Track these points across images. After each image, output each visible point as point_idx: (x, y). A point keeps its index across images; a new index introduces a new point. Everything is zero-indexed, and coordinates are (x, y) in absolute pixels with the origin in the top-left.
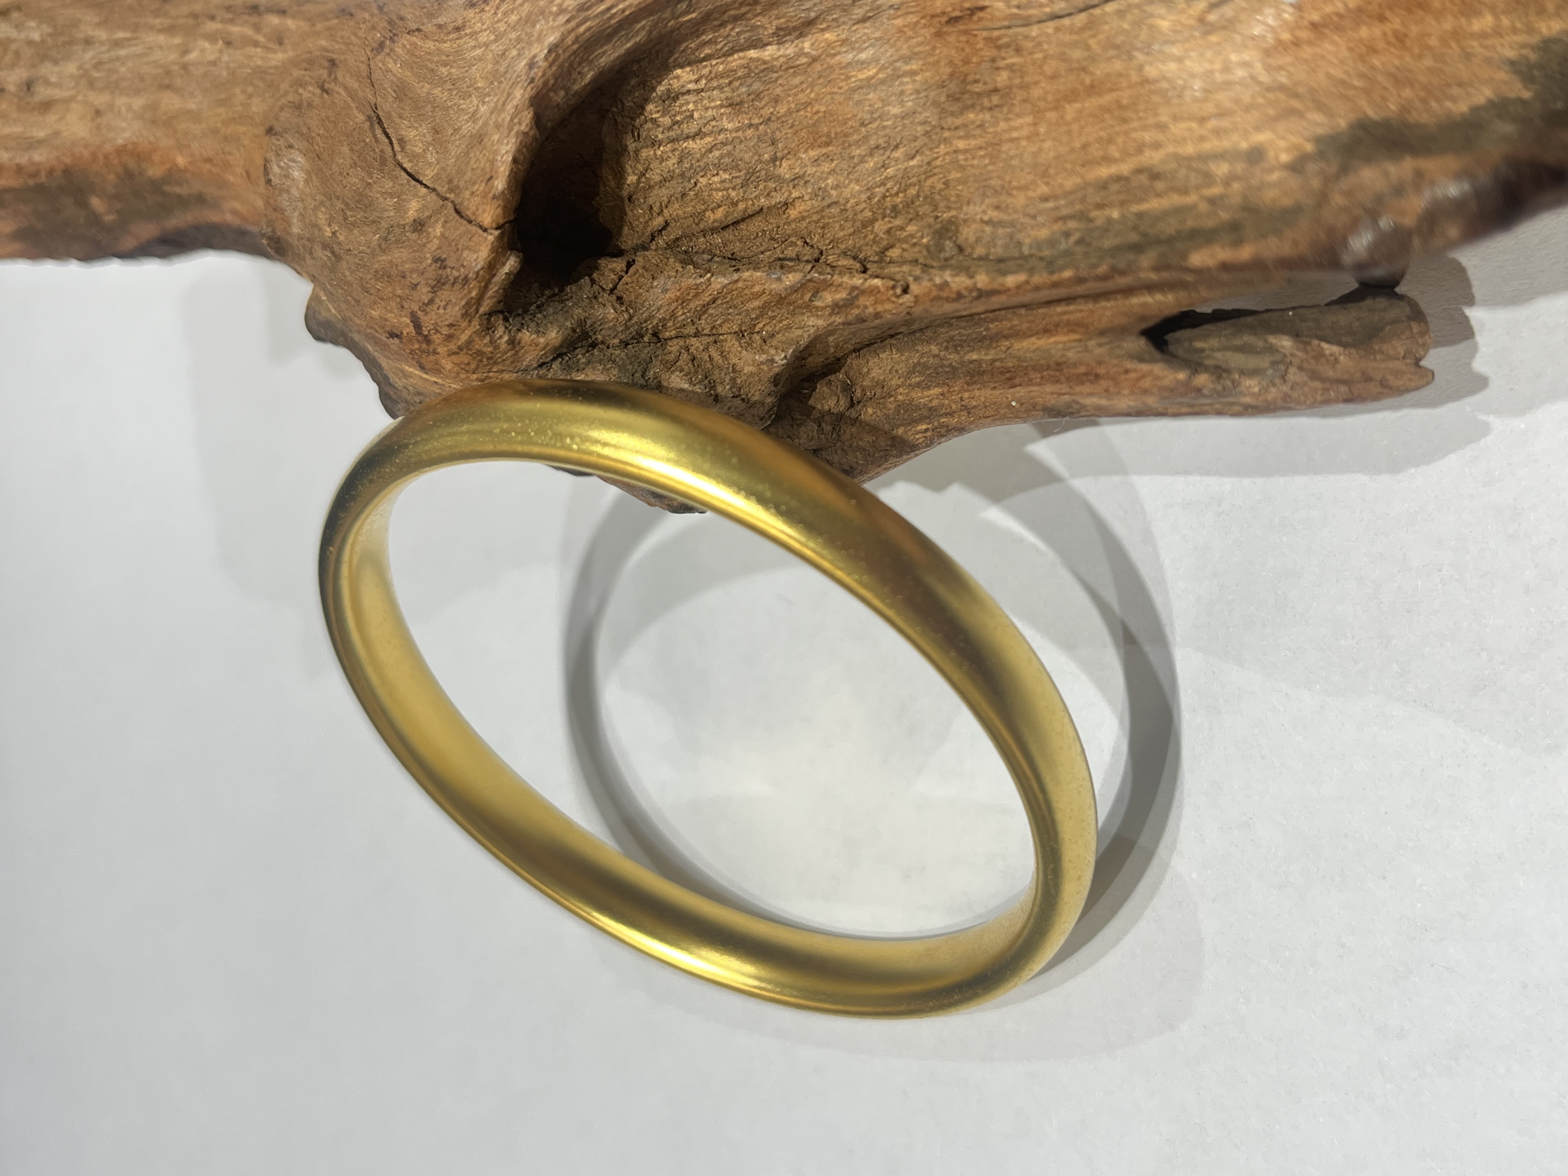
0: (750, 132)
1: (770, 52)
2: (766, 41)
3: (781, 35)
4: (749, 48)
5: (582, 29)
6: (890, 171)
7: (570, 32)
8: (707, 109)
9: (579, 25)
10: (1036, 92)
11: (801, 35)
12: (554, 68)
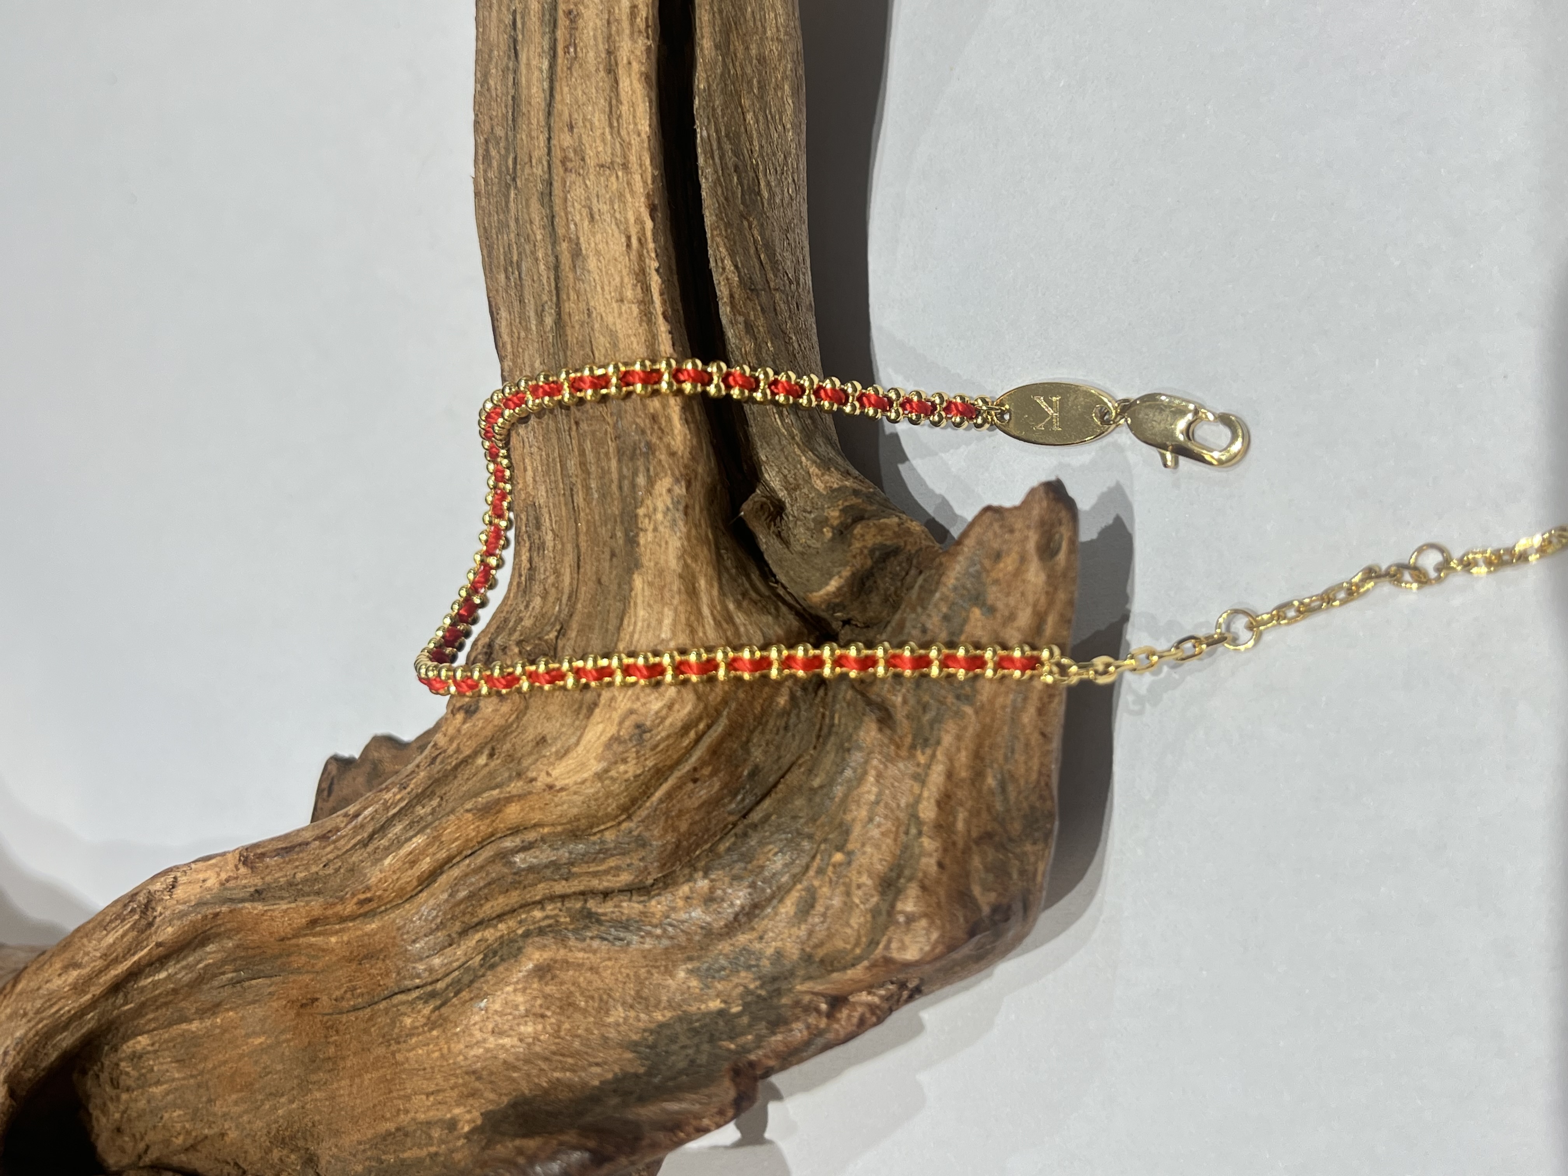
0: (192, 1081)
1: (194, 1026)
2: (191, 1017)
3: (202, 1013)
4: (181, 1022)
5: (40, 1026)
7: (31, 1029)
8: (162, 1064)
9: (38, 1023)
10: (349, 1063)
11: (214, 1014)
12: (22, 1054)
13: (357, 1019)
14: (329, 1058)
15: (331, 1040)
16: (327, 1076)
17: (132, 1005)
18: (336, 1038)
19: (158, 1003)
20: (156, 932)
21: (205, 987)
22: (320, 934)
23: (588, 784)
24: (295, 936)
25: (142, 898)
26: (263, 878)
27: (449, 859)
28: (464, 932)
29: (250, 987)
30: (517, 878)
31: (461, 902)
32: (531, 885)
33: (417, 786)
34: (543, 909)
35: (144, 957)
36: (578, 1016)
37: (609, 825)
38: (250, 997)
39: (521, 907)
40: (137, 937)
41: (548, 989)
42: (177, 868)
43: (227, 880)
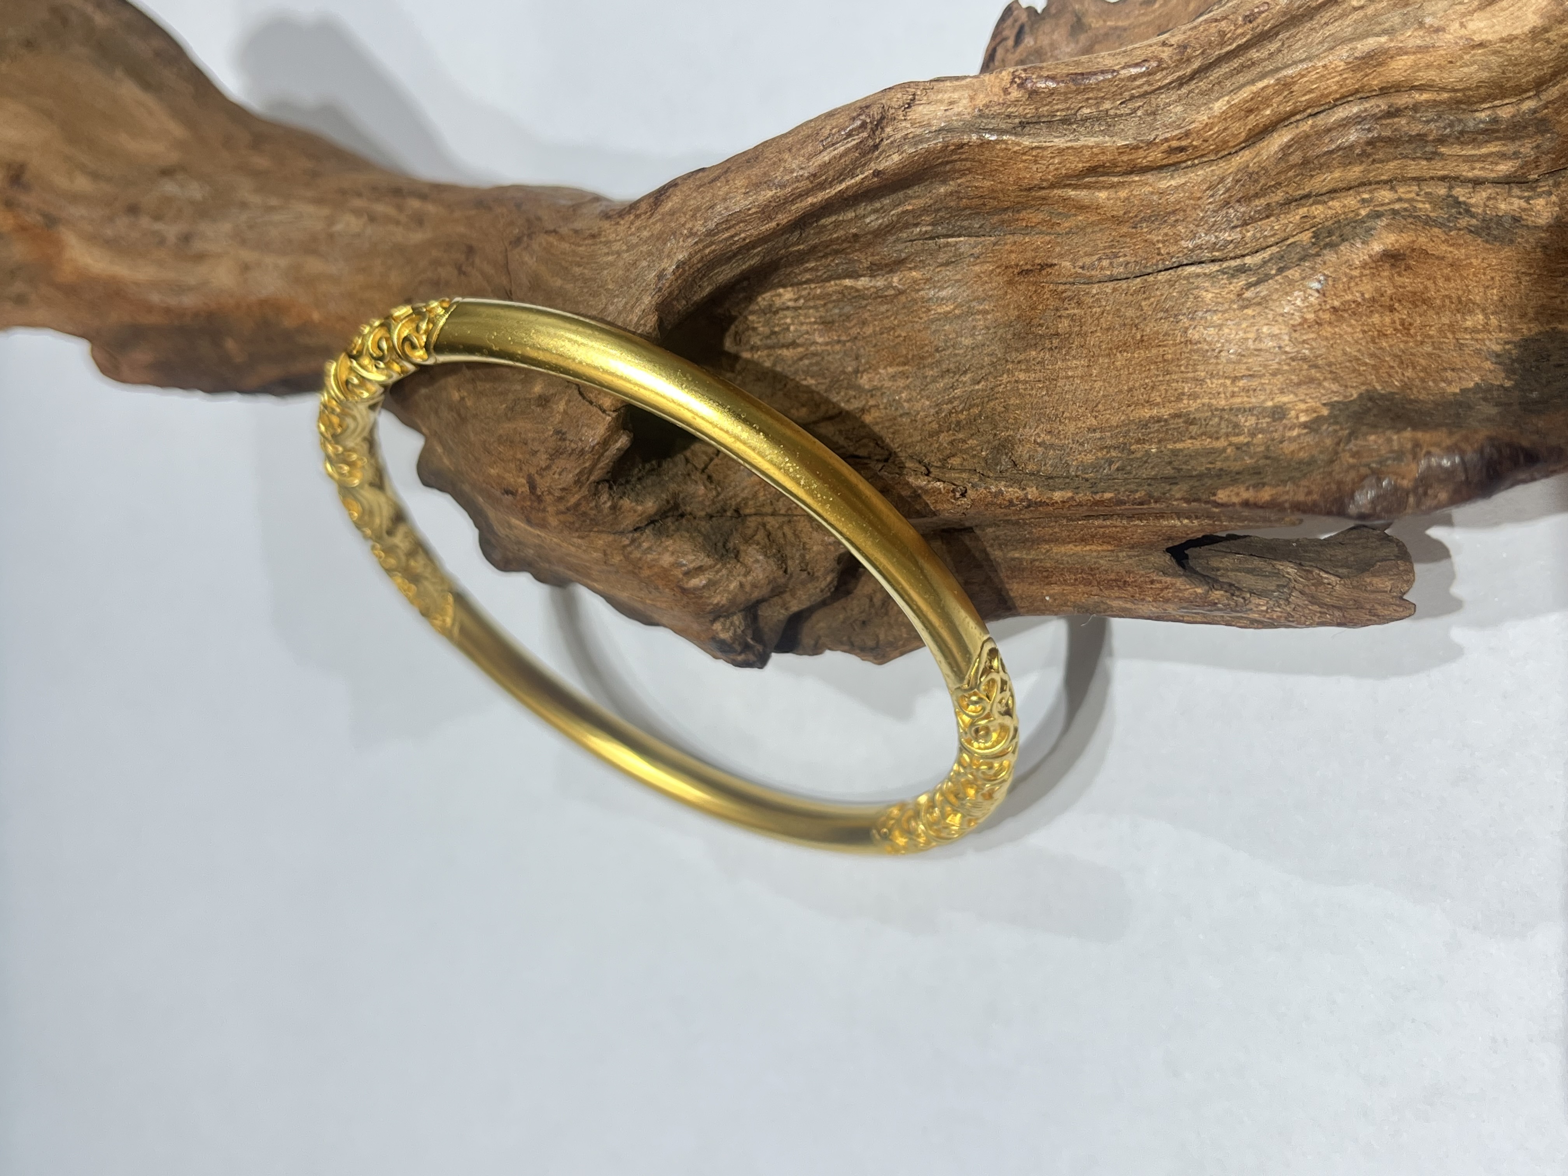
0: (837, 347)
1: (863, 282)
2: (860, 272)
3: (873, 270)
4: (845, 277)
5: (707, 251)
6: (958, 392)
7: (696, 253)
8: (802, 324)
9: (705, 247)
10: (1092, 341)
11: (891, 271)
12: (679, 282)
13: (1114, 290)
14: (1056, 334)
15: (1064, 313)
16: (1047, 355)
17: (802, 247)
18: (1075, 311)
19: (828, 250)
20: (877, 158)
21: (891, 239)
22: (1088, 187)
23: (1516, 43)
24: (1052, 186)
25: (875, 111)
26: (1037, 109)
27: (1293, 114)
28: (1288, 203)
30: (1369, 149)
31: (1292, 167)
32: (1382, 161)
33: (1266, 21)
34: (1392, 188)
35: (852, 186)
37: (1507, 101)
38: (942, 257)
39: (1363, 184)
40: (857, 159)
42: (917, 83)
43: (987, 106)
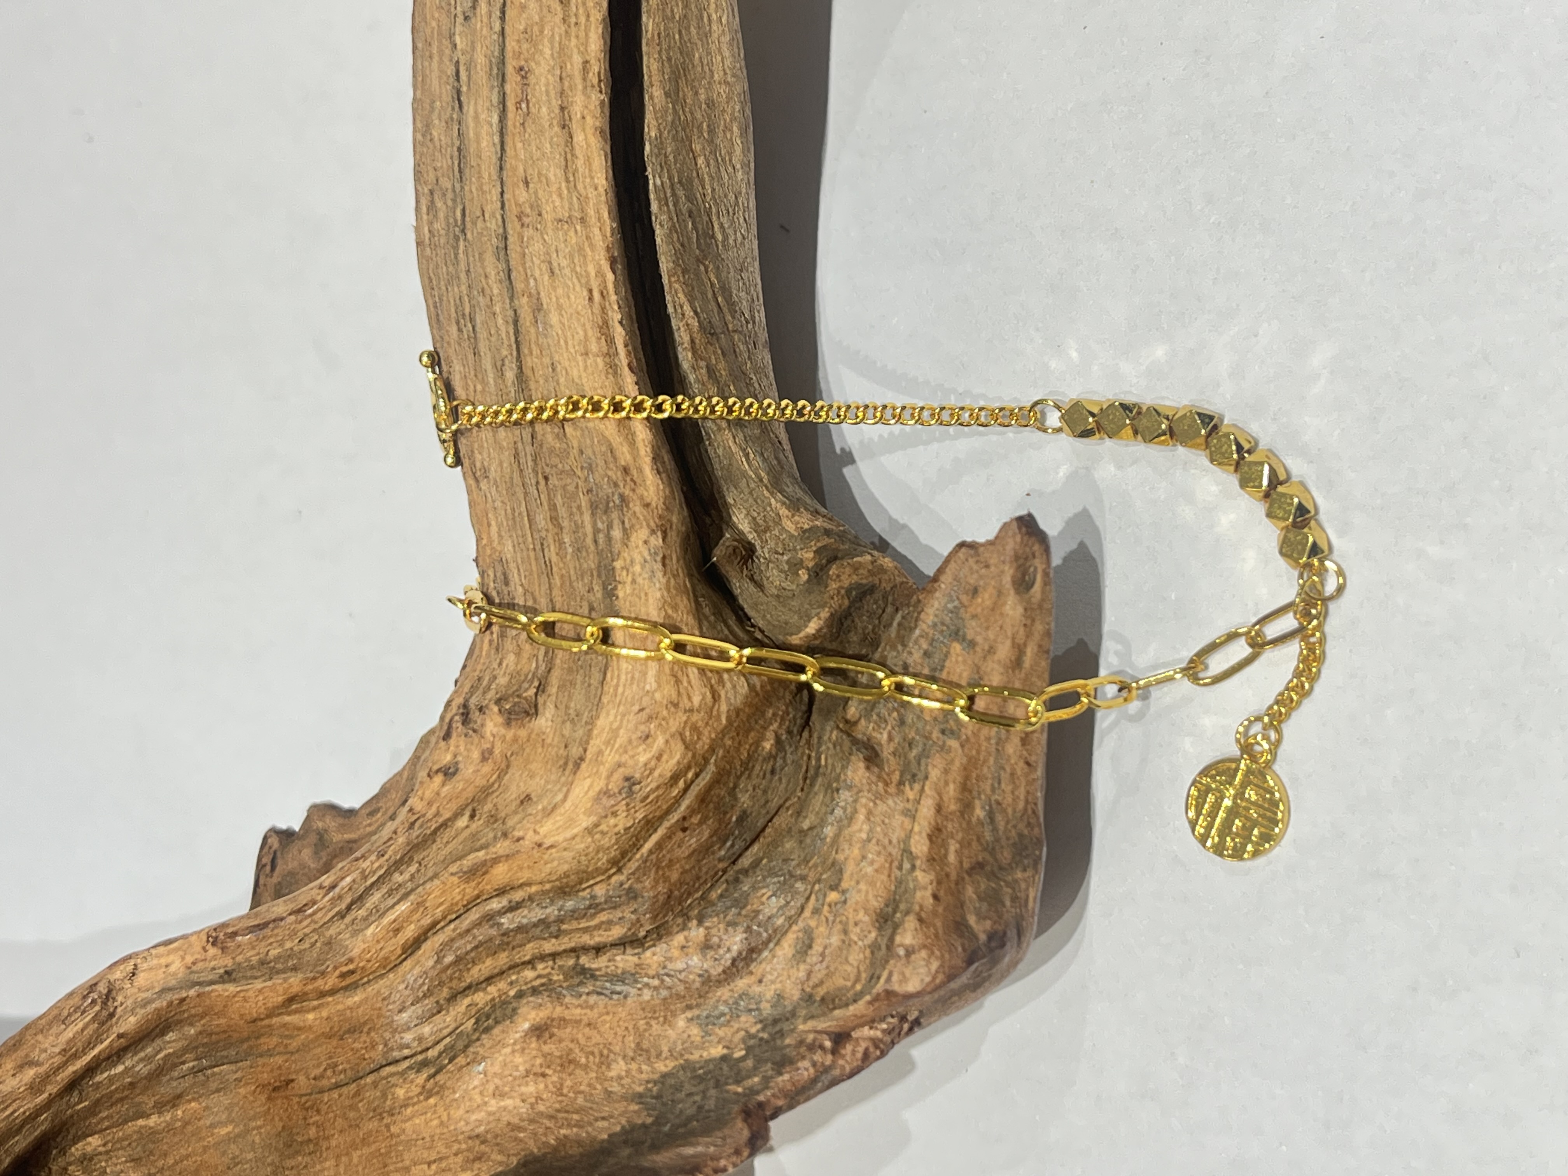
13: (340, 1096)
14: (310, 1140)
15: (311, 1121)
16: (307, 1159)
17: (87, 1103)
18: (317, 1118)
19: (114, 1100)
20: (117, 1023)
21: (165, 1079)
22: (296, 1011)
23: (578, 839)
24: (269, 1016)
25: (102, 988)
26: (233, 958)
27: (434, 924)
28: (453, 998)
29: (214, 1074)
30: (505, 939)
31: (448, 967)
32: (520, 946)
33: (395, 853)
34: (534, 968)
35: (104, 1050)
36: (578, 1072)
37: (598, 879)
38: (213, 1086)
39: (510, 968)
40: (98, 1029)
41: (546, 1048)
42: (136, 954)
43: (194, 963)
